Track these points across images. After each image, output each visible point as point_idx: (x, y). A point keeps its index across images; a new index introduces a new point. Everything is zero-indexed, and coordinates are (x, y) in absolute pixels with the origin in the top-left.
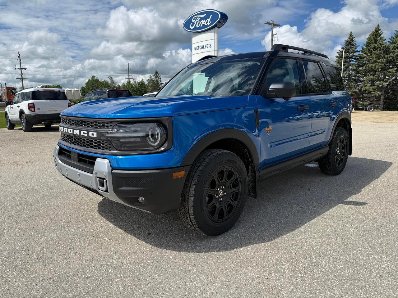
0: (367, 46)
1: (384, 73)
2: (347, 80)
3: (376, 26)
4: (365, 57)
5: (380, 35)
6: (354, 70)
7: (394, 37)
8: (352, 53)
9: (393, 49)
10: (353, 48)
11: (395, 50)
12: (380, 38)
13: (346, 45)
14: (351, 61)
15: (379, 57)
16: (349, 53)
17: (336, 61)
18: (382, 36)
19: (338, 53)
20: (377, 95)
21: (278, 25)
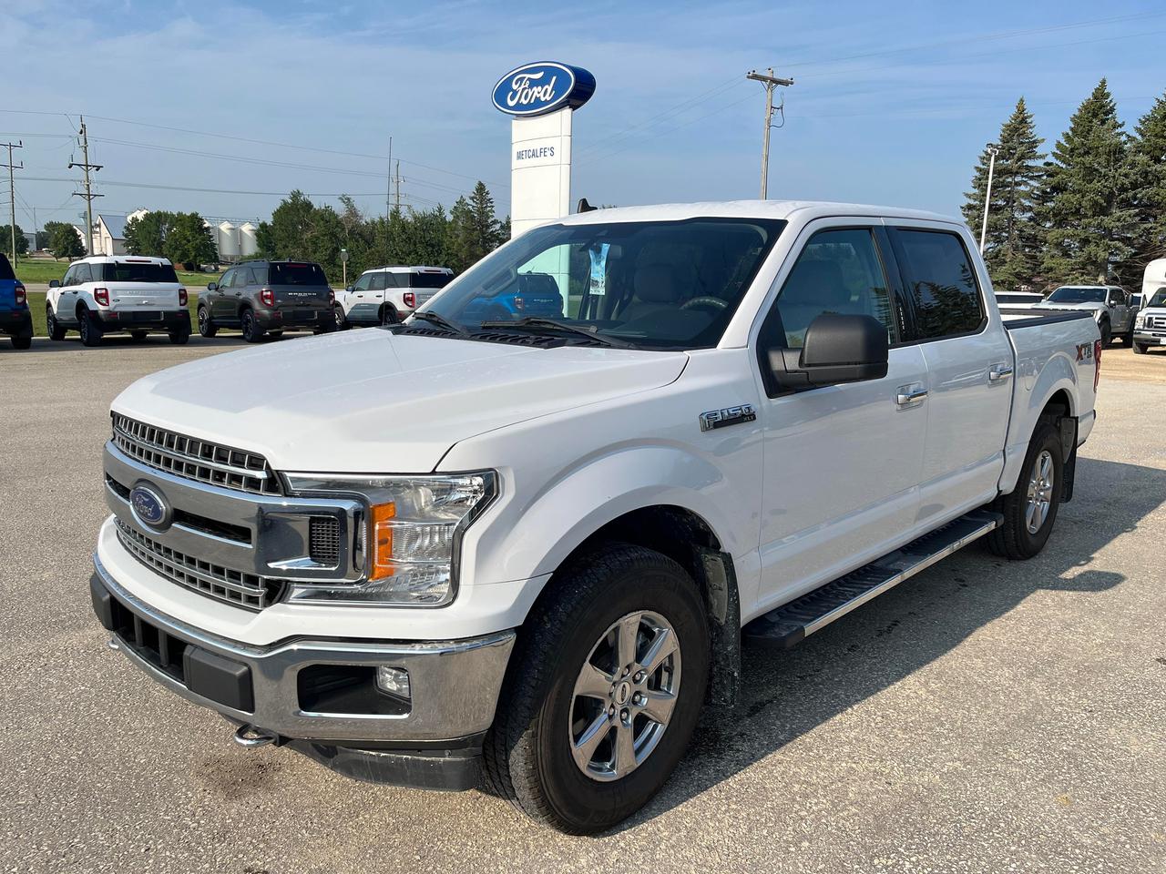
0: (1069, 138)
3: (1097, 85)
5: (1110, 111)
10: (1023, 144)
13: (1003, 138)
14: (1018, 184)
16: (1014, 158)
18: (1113, 114)
19: (981, 157)
21: (785, 83)
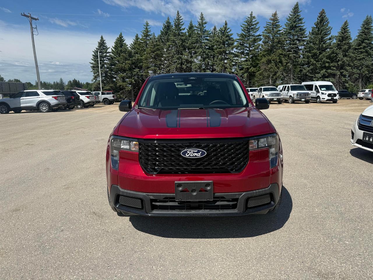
0: (115, 48)
1: (131, 72)
2: (104, 76)
3: (120, 34)
4: (115, 58)
5: (124, 41)
6: (108, 68)
7: (133, 44)
8: (105, 54)
9: (135, 53)
10: (105, 49)
11: (136, 55)
12: (124, 43)
13: (99, 47)
14: (104, 60)
15: (126, 59)
16: (103, 53)
17: (93, 59)
18: (125, 42)
19: (94, 52)
20: (129, 90)
21: (36, 19)
